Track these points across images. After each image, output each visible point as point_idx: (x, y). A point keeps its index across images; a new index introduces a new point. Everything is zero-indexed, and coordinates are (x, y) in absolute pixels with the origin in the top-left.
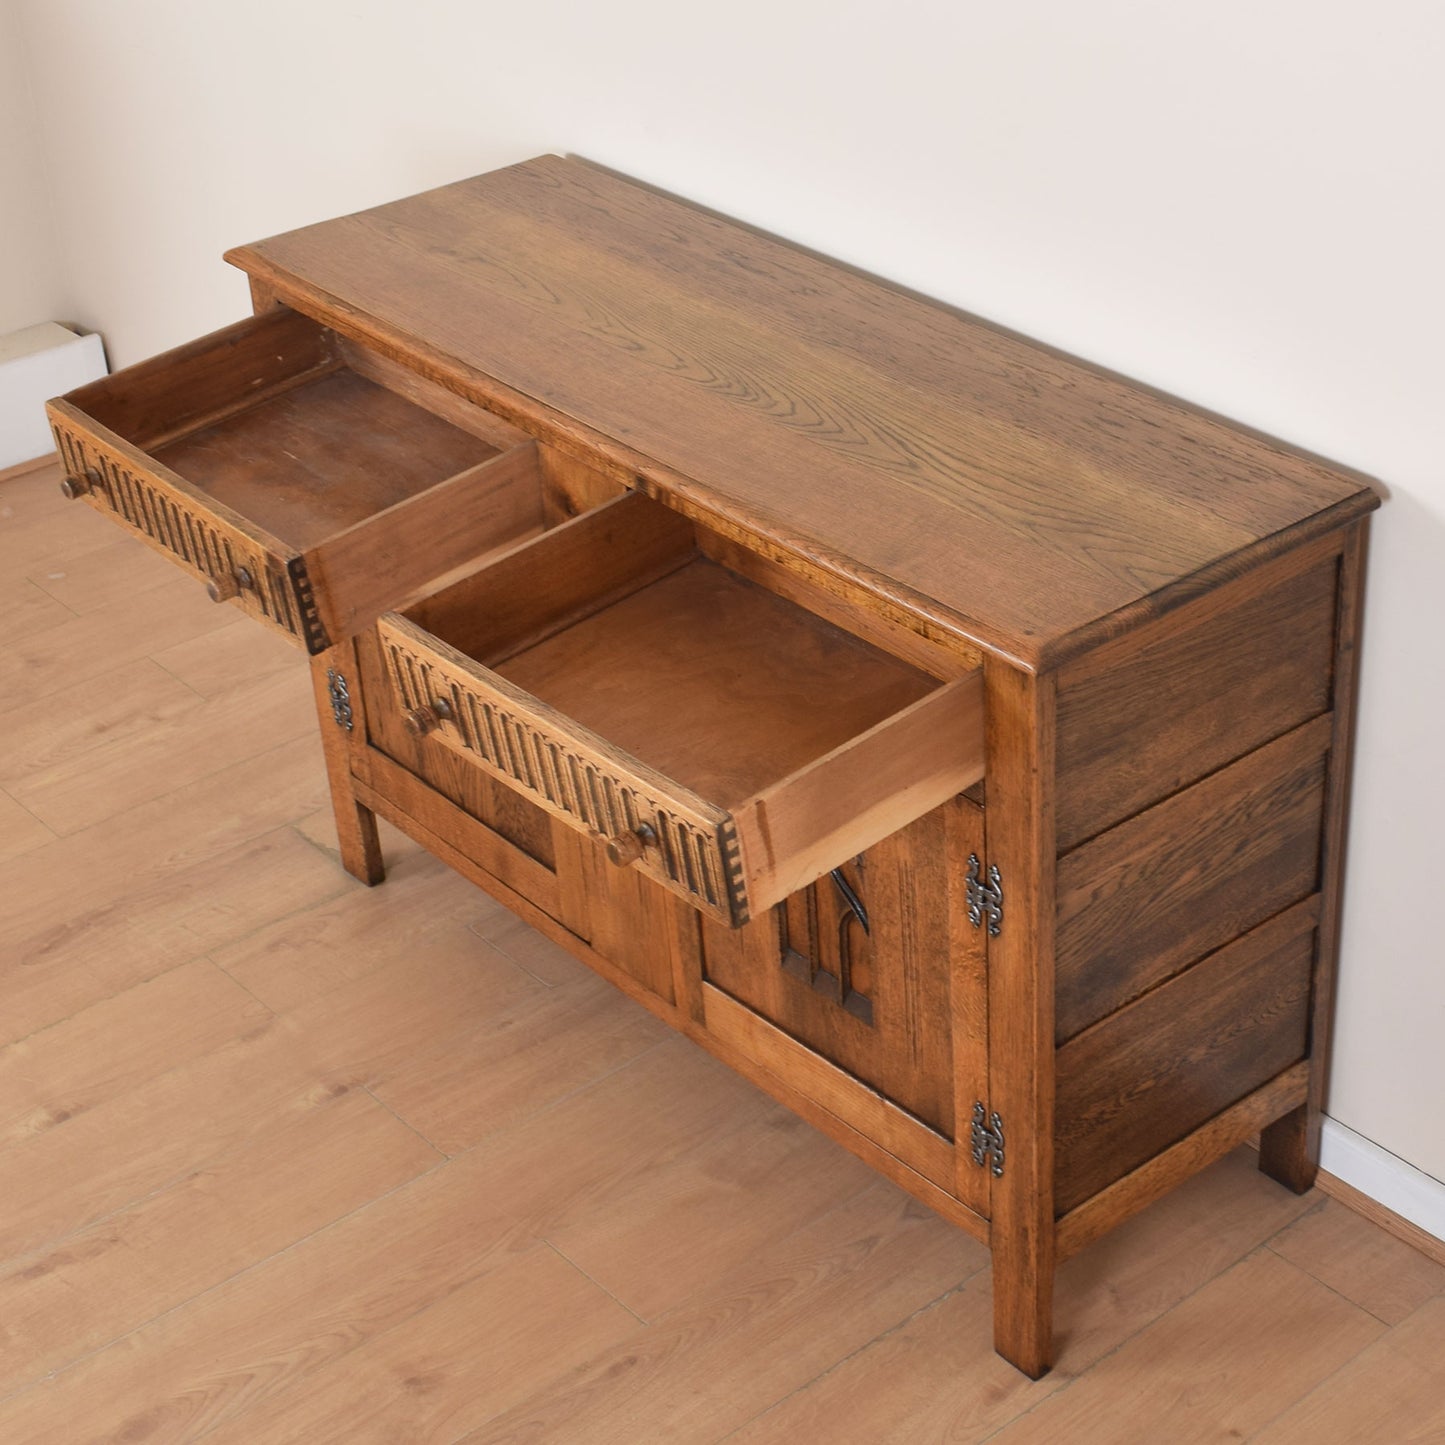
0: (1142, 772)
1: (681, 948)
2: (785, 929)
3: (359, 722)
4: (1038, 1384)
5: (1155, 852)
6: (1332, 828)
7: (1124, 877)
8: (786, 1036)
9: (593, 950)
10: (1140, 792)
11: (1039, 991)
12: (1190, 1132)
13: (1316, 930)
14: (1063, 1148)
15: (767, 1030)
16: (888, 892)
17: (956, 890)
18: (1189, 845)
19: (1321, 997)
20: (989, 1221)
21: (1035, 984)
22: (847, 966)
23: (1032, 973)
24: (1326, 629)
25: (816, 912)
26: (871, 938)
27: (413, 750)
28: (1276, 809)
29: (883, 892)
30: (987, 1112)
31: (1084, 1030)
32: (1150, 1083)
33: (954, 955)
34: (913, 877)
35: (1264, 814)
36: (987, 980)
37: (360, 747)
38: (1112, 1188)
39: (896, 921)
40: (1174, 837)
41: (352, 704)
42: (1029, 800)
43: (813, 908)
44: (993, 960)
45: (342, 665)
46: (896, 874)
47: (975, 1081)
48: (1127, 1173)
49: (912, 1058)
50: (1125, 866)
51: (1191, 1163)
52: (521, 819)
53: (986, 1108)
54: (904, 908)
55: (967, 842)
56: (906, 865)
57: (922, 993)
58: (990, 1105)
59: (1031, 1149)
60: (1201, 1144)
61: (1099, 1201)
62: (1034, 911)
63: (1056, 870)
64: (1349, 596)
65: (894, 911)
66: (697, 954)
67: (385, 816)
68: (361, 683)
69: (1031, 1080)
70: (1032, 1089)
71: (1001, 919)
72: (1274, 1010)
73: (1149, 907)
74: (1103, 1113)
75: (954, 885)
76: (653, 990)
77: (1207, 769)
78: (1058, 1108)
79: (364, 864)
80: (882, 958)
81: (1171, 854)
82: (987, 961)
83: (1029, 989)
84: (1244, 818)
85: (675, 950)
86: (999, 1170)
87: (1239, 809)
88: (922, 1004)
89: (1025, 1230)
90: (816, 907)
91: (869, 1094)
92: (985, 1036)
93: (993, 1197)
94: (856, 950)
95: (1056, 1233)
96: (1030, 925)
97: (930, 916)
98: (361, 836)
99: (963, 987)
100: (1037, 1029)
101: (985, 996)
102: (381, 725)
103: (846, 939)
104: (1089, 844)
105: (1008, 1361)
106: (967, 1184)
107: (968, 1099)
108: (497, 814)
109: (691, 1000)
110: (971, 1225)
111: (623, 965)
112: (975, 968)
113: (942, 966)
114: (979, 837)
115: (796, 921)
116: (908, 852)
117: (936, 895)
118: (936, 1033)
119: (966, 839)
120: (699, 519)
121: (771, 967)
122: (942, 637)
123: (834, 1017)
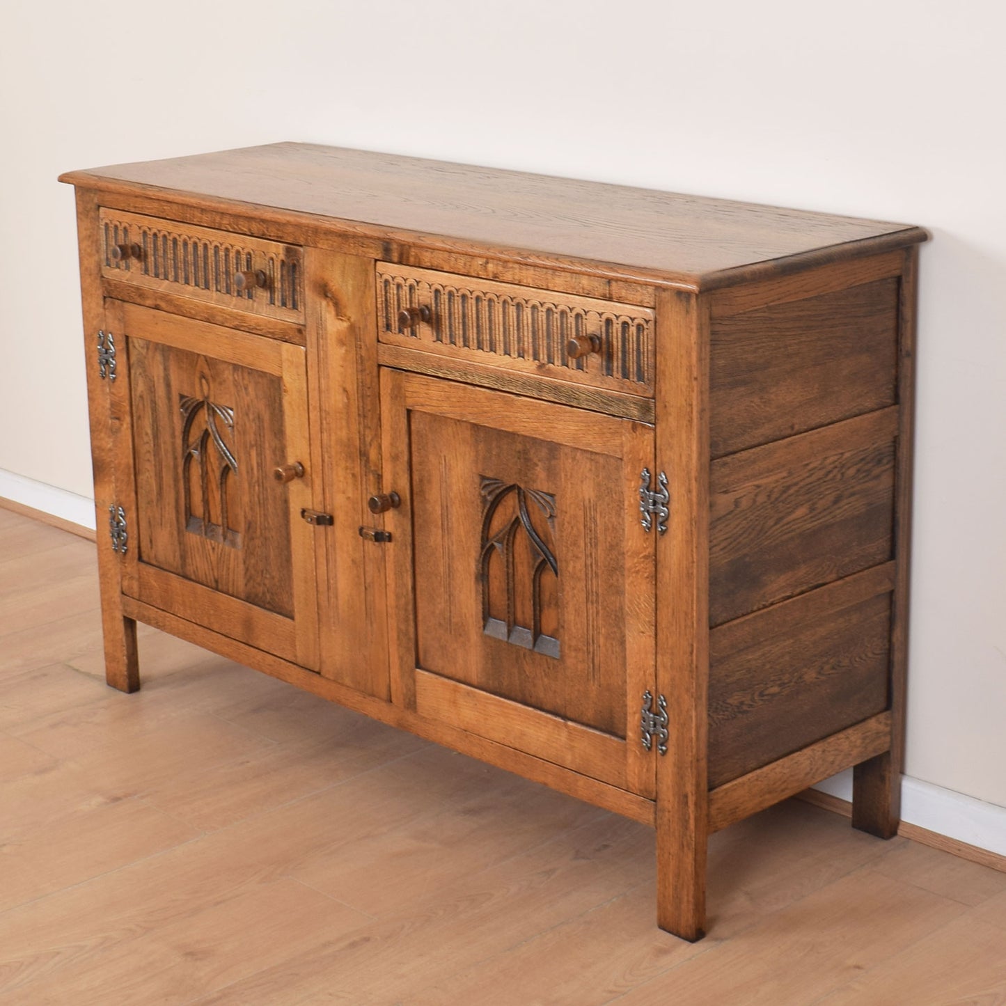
0: (768, 409)
1: (399, 645)
2: (486, 599)
3: (133, 544)
4: (694, 944)
5: (777, 481)
6: (901, 507)
7: (756, 495)
8: (484, 693)
9: (323, 677)
10: (767, 426)
11: (698, 571)
12: (806, 746)
13: (892, 593)
14: (715, 726)
15: (468, 693)
16: (575, 531)
17: (631, 505)
18: (802, 484)
19: (897, 657)
20: (655, 801)
21: (695, 565)
22: (538, 612)
23: (692, 556)
24: (890, 335)
25: (514, 575)
26: (559, 579)
27: (178, 554)
28: (861, 476)
29: (570, 533)
30: (654, 698)
31: (728, 621)
32: (775, 689)
33: (628, 563)
34: (595, 510)
35: (853, 477)
36: (655, 578)
37: (132, 567)
38: (750, 775)
39: (580, 555)
40: (790, 474)
41: (129, 529)
42: (691, 405)
43: (511, 571)
44: (661, 557)
45: (123, 498)
46: (581, 513)
47: (645, 672)
48: (760, 767)
49: (591, 677)
50: (758, 486)
51: (807, 774)
52: (267, 582)
53: (654, 695)
54: (588, 540)
55: (641, 460)
56: (590, 502)
57: (601, 612)
58: (657, 690)
59: (691, 717)
60: (814, 758)
61: (740, 783)
62: (695, 500)
63: (711, 469)
64: (907, 311)
65: (579, 547)
66: (412, 645)
67: (148, 621)
68: (137, 509)
69: (691, 653)
70: (692, 661)
71: (667, 518)
72: (863, 656)
73: (774, 528)
74: (742, 703)
75: (629, 501)
76: (373, 695)
77: (813, 423)
78: (711, 686)
79: (126, 673)
80: (568, 592)
81: (789, 487)
82: (656, 560)
83: (690, 572)
84: (839, 476)
85: (393, 650)
86: (664, 748)
87: (836, 467)
88: (600, 622)
89: (686, 796)
90: (514, 570)
91: (555, 721)
92: (653, 628)
93: (659, 776)
94: (546, 596)
95: (710, 802)
96: (691, 514)
97: (609, 539)
98: (124, 648)
99: (636, 592)
100: (697, 606)
101: (654, 592)
102: (151, 541)
103: (537, 589)
104: (732, 456)
105: (669, 932)
106: (636, 772)
107: (638, 692)
108: (246, 585)
109: (405, 691)
110: (639, 811)
111: (347, 681)
112: (646, 569)
113: (618, 580)
114: (650, 453)
115: (496, 591)
116: (591, 490)
117: (614, 519)
118: (612, 644)
119: (641, 458)
120: (432, 266)
121: (474, 636)
122: (623, 293)
123: (526, 662)
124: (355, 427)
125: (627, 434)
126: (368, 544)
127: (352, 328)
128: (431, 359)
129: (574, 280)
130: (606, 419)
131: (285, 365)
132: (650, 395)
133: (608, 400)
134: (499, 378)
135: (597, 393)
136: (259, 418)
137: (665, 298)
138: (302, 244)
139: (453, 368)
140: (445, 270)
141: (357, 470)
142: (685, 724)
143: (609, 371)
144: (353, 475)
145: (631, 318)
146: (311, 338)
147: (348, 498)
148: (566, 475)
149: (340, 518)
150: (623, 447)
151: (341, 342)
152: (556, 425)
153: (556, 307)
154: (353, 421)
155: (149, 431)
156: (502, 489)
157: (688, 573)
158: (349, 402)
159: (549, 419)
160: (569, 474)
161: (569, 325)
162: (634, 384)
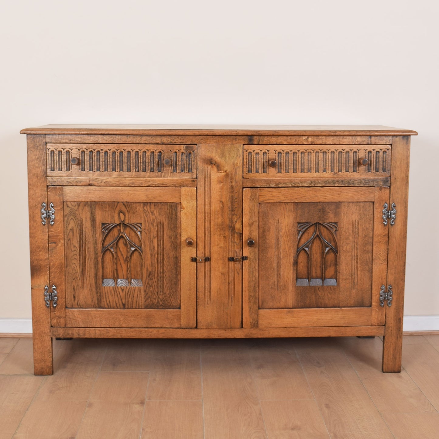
3: (62, 301)
4: (401, 373)
8: (297, 309)
9: (199, 329)
16: (347, 234)
17: (378, 218)
20: (385, 325)
26: (338, 254)
27: (95, 298)
29: (345, 235)
30: (386, 287)
33: (376, 240)
34: (358, 224)
36: (388, 242)
39: (349, 243)
41: (59, 295)
44: (390, 234)
46: (351, 226)
47: (381, 278)
49: (352, 288)
52: (161, 296)
54: (353, 236)
56: (355, 221)
57: (359, 262)
58: (386, 284)
65: (349, 239)
66: (257, 300)
71: (395, 219)
76: (230, 328)
79: (51, 366)
80: (343, 258)
82: (388, 236)
86: (391, 304)
88: (358, 266)
91: (335, 309)
92: (386, 261)
93: (387, 315)
94: (329, 263)
97: (365, 233)
98: (51, 353)
99: (379, 249)
101: (387, 247)
102: (74, 297)
103: (324, 262)
105: (390, 372)
106: (376, 317)
107: (378, 287)
108: (145, 301)
109: (251, 320)
110: (377, 331)
111: (214, 326)
112: (384, 240)
113: (368, 248)
114: (388, 197)
115: (301, 268)
116: (357, 216)
117: (367, 225)
118: (364, 273)
119: (383, 199)
120: (277, 143)
121: (291, 288)
122: (377, 141)
123: (319, 291)
124: (226, 216)
125: (377, 192)
126: (232, 264)
127: (227, 175)
128: (275, 180)
129: (353, 139)
130: (367, 188)
131: (183, 197)
132: (388, 176)
133: (369, 181)
134: (313, 182)
135: (363, 179)
136: (161, 224)
137: (397, 140)
138: (197, 143)
139: (288, 182)
140: (285, 144)
141: (227, 234)
142: (400, 292)
143: (369, 170)
144: (224, 237)
145: (380, 149)
146: (201, 183)
147: (221, 247)
148: (344, 214)
149: (214, 257)
150: (375, 197)
151: (220, 182)
152: (342, 195)
153: (344, 150)
154: (226, 214)
155: (77, 245)
156: (310, 225)
157: (404, 237)
158: (223, 206)
159: (339, 193)
160: (345, 213)
161: (350, 156)
162: (381, 173)
